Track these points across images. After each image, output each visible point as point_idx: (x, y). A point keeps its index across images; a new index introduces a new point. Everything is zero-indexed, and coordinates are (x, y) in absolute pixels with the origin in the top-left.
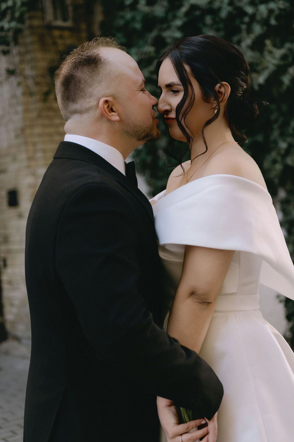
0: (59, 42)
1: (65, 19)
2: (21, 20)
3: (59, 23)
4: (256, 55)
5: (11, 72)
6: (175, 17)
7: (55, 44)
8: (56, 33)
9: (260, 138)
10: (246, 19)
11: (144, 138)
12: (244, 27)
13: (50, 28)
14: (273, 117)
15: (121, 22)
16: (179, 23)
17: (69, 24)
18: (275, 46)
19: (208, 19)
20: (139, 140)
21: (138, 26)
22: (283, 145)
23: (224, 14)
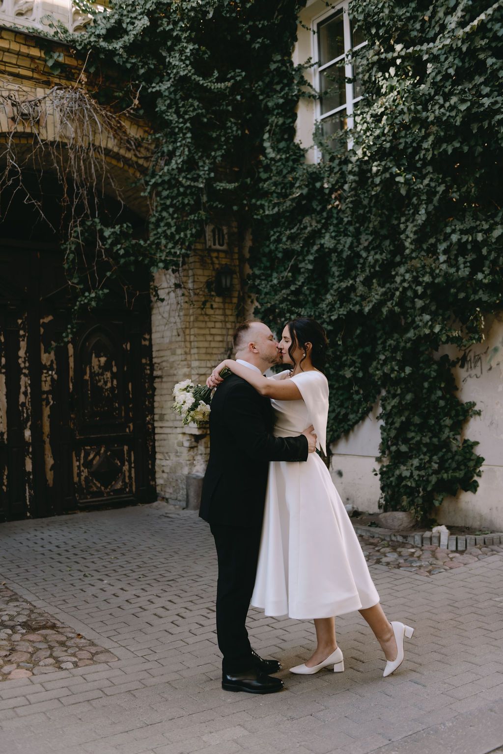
0: (216, 261)
1: (221, 245)
2: (189, 248)
3: (218, 247)
4: (366, 289)
5: (177, 286)
6: (308, 252)
7: (213, 263)
8: (214, 255)
9: (368, 349)
10: (361, 261)
11: (272, 362)
12: (359, 266)
13: (210, 250)
14: (379, 335)
15: (267, 250)
16: (311, 258)
17: (224, 247)
18: (379, 285)
19: (334, 257)
20: (269, 363)
21: (280, 255)
22: (382, 357)
23: (344, 255)
